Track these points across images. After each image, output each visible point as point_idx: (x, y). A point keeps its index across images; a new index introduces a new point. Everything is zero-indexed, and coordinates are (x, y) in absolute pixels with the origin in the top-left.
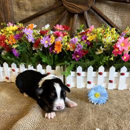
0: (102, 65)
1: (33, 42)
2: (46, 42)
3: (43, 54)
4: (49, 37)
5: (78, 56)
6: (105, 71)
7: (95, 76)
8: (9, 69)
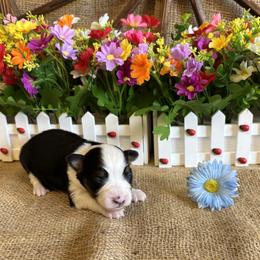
0: (246, 107)
1: (74, 58)
2: (111, 57)
3: (98, 86)
4: (118, 45)
5: (191, 88)
6: (254, 121)
7: (230, 134)
8: (10, 128)
